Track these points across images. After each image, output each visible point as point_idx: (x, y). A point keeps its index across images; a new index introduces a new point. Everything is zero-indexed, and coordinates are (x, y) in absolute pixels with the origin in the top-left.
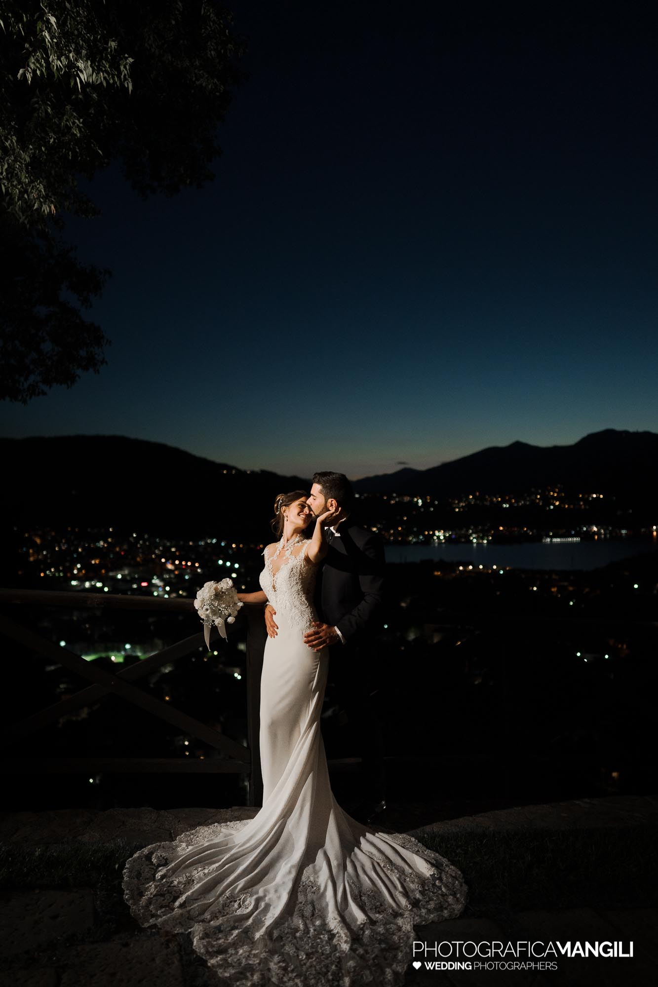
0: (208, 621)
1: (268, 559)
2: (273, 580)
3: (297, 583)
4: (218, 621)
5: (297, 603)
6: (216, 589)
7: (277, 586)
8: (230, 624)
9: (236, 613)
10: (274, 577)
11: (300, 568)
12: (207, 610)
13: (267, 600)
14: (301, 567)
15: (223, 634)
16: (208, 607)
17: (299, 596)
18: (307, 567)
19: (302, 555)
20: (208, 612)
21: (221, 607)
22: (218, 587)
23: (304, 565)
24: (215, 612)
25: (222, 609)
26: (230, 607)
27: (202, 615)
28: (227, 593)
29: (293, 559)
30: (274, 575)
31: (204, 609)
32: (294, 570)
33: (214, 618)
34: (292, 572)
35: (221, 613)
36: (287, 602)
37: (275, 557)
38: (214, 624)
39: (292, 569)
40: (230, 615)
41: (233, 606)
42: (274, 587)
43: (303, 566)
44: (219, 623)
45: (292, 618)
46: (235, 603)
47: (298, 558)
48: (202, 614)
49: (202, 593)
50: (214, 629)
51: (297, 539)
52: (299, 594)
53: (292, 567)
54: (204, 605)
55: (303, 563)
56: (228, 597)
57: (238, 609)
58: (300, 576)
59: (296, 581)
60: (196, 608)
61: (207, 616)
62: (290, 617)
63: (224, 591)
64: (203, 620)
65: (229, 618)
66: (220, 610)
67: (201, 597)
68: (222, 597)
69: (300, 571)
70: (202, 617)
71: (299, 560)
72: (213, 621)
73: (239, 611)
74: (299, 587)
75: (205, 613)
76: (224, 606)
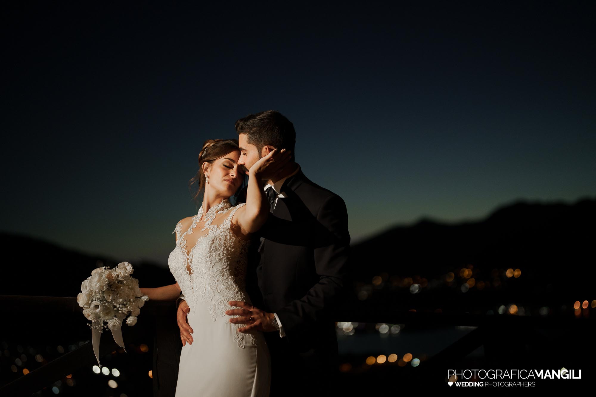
0: (97, 323)
1: (181, 236)
2: (188, 259)
3: (220, 260)
4: (113, 323)
5: (222, 287)
6: (109, 277)
7: (193, 266)
8: (130, 327)
9: (138, 311)
10: (188, 255)
11: (225, 240)
12: (97, 307)
13: (181, 293)
14: (226, 238)
15: (119, 340)
16: (98, 303)
17: (225, 278)
18: (234, 239)
19: (227, 224)
20: (98, 310)
21: (117, 303)
22: (113, 274)
23: (230, 236)
24: (107, 311)
25: (118, 306)
26: (129, 301)
27: (89, 315)
28: (125, 282)
29: (215, 229)
30: (188, 252)
31: (92, 306)
32: (217, 243)
33: (106, 319)
34: (213, 245)
35: (118, 310)
36: (207, 286)
37: (190, 231)
38: (107, 327)
39: (213, 240)
40: (129, 314)
41: (134, 301)
42: (189, 269)
43: (228, 237)
44: (114, 326)
45: (214, 307)
46: (136, 297)
47: (221, 226)
48: (88, 313)
49: (90, 282)
50: (106, 334)
51: (221, 206)
52: (223, 276)
53: (213, 238)
54: (92, 301)
55: (229, 234)
56: (126, 288)
57: (141, 305)
58: (224, 250)
59: (219, 257)
60: (81, 305)
61: (97, 317)
62: (212, 307)
63: (120, 279)
64: (90, 322)
65: (129, 319)
66: (115, 307)
67: (88, 289)
68: (118, 287)
69: (225, 244)
70: (89, 318)
71: (222, 230)
72: (106, 323)
73: (142, 309)
74: (224, 265)
75: (94, 312)
76: (121, 300)
